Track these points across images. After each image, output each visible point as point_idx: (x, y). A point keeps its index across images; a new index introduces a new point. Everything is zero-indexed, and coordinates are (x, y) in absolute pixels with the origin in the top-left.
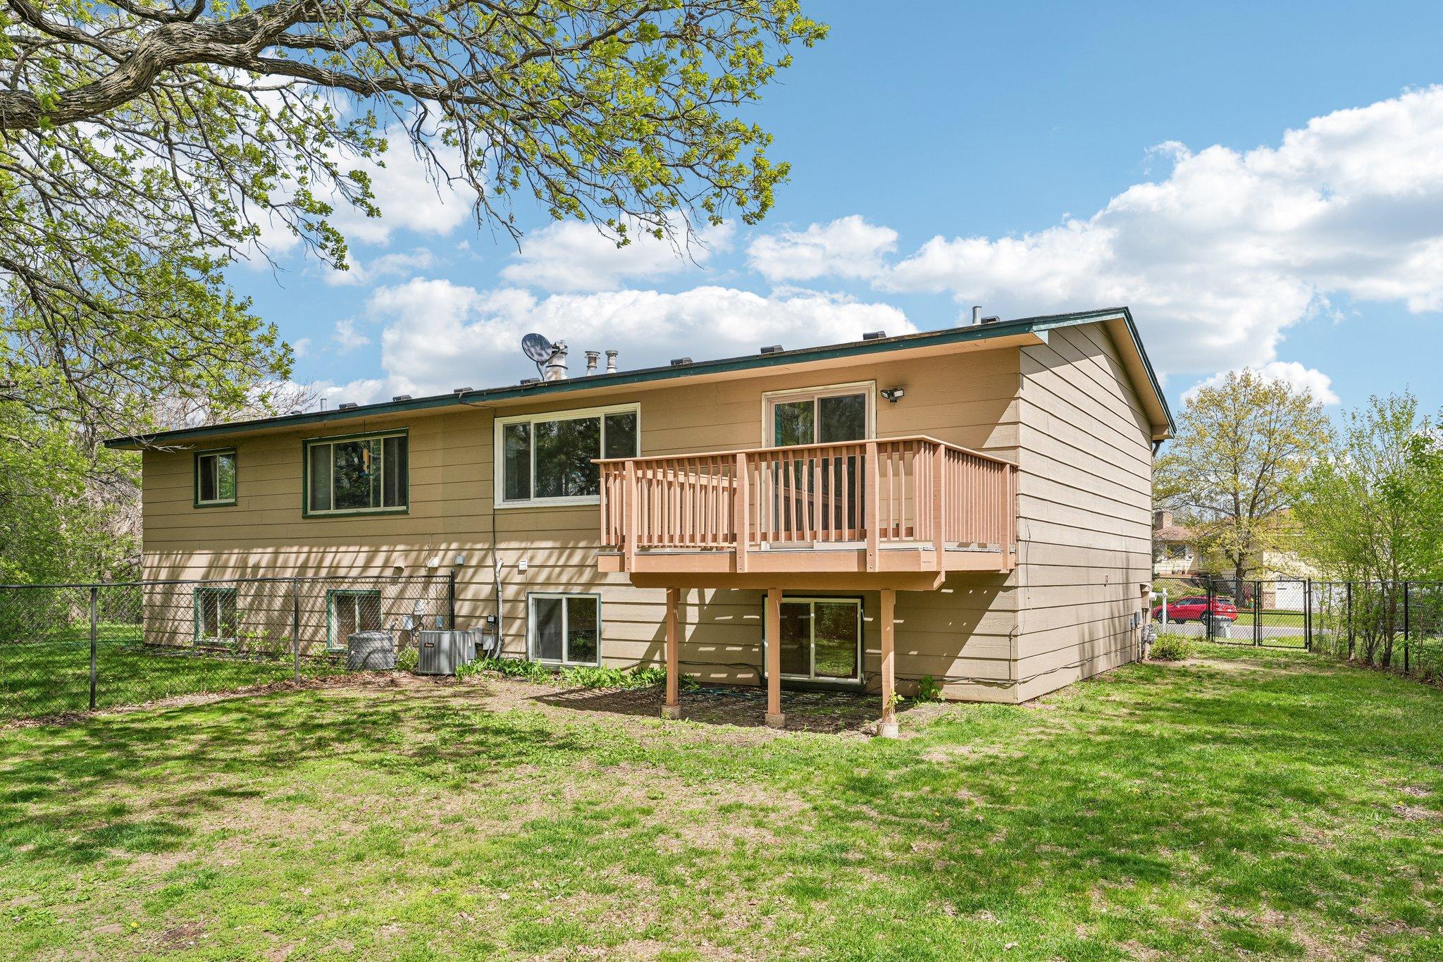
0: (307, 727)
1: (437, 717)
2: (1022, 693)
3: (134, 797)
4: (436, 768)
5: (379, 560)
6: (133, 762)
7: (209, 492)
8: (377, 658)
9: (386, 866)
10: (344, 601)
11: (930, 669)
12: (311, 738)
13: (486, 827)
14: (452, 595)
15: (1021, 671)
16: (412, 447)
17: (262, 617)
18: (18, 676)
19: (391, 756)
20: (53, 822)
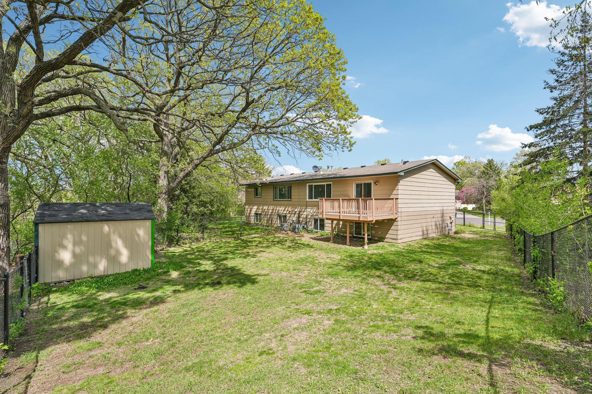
0: (273, 242)
1: (292, 241)
2: (399, 241)
3: (250, 251)
4: (290, 249)
5: (286, 209)
6: (248, 246)
7: (257, 195)
8: (285, 228)
9: (280, 261)
10: (280, 217)
11: (383, 236)
12: (273, 243)
13: (294, 258)
14: (299, 217)
15: (399, 237)
16: (292, 188)
17: (266, 219)
18: (227, 229)
19: (284, 247)
20: (241, 253)
